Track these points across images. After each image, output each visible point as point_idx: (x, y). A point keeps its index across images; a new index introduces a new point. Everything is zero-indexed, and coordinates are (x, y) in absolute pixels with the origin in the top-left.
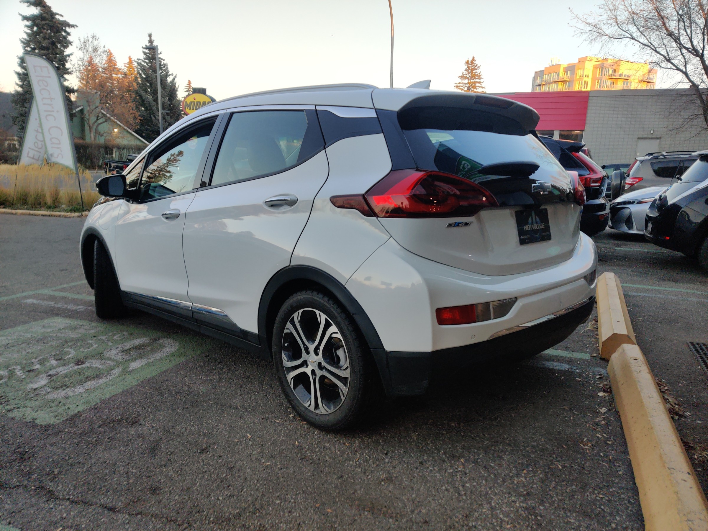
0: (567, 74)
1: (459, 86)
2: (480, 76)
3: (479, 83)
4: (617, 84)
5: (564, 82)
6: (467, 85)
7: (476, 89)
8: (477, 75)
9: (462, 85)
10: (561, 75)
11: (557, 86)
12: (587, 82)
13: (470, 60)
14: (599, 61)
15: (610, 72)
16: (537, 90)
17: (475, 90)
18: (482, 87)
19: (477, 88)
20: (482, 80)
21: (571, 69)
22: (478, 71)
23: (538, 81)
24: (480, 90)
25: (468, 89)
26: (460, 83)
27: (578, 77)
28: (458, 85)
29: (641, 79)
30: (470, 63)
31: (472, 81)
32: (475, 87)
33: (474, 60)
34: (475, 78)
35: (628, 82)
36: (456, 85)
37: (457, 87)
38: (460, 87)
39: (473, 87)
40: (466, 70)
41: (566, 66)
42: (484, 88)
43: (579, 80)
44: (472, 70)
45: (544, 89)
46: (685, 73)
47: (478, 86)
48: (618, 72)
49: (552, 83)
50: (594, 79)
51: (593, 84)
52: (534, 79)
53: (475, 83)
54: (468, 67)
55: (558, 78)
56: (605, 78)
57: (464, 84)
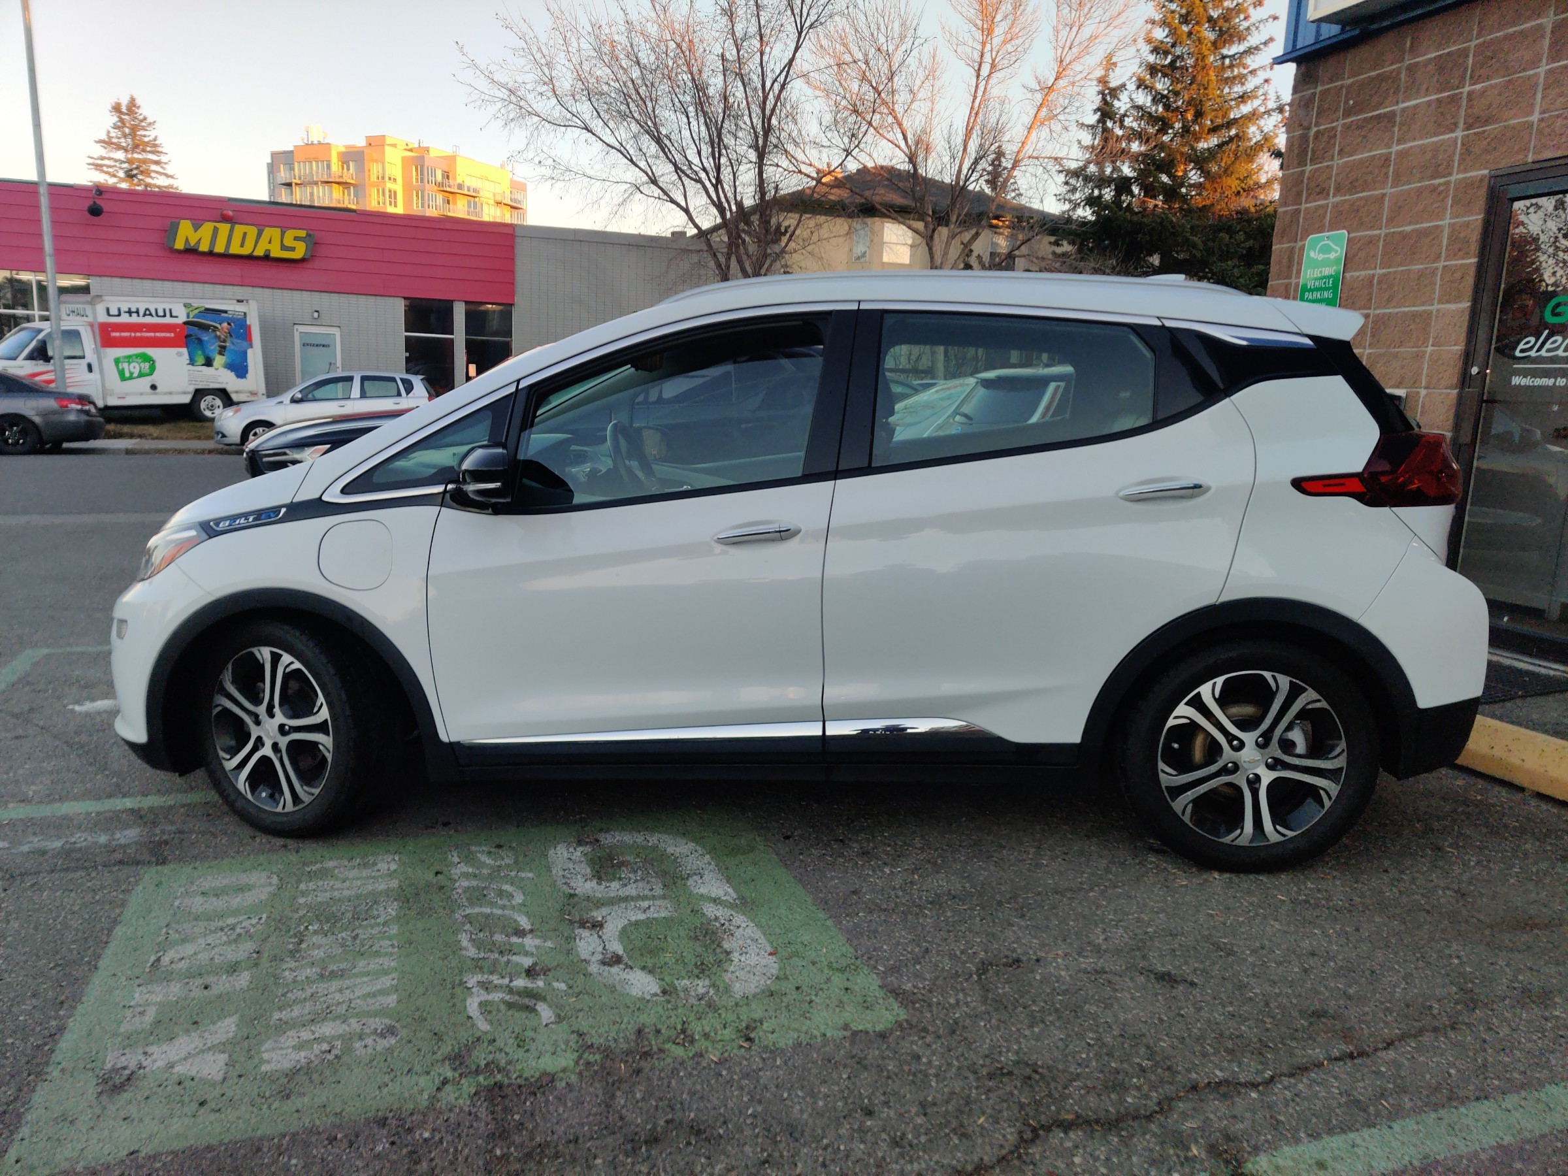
0: (348, 169)
1: (101, 166)
2: (155, 146)
3: (157, 163)
4: (455, 203)
5: (345, 185)
6: (125, 165)
7: (153, 178)
8: (147, 144)
9: (111, 163)
10: (335, 167)
11: (331, 193)
12: (395, 193)
13: (124, 102)
14: (411, 150)
15: (439, 178)
16: (284, 197)
17: (149, 180)
18: (167, 176)
19: (153, 175)
20: (164, 159)
21: (352, 156)
22: (150, 135)
23: (283, 175)
24: (162, 181)
25: (130, 175)
26: (102, 158)
27: (374, 178)
28: (100, 162)
29: (499, 199)
30: (124, 109)
31: (136, 156)
32: (147, 173)
33: (135, 106)
34: (144, 151)
35: (475, 203)
36: (91, 161)
37: (98, 167)
38: (105, 169)
39: (142, 173)
40: (115, 127)
41: (343, 150)
42: (172, 177)
43: (377, 185)
44: (134, 129)
45: (299, 196)
46: (686, 211)
47: (157, 172)
48: (455, 179)
49: (316, 183)
50: (407, 188)
51: (408, 201)
52: (272, 169)
53: (145, 161)
54: (122, 120)
55: (329, 175)
56: (430, 189)
57: (116, 161)
